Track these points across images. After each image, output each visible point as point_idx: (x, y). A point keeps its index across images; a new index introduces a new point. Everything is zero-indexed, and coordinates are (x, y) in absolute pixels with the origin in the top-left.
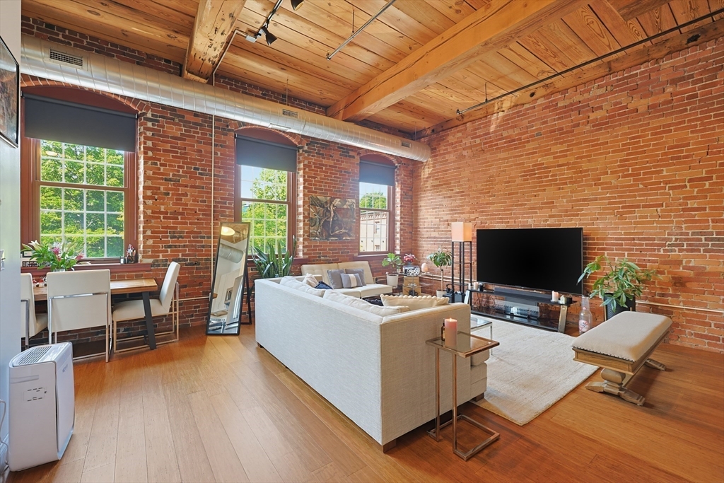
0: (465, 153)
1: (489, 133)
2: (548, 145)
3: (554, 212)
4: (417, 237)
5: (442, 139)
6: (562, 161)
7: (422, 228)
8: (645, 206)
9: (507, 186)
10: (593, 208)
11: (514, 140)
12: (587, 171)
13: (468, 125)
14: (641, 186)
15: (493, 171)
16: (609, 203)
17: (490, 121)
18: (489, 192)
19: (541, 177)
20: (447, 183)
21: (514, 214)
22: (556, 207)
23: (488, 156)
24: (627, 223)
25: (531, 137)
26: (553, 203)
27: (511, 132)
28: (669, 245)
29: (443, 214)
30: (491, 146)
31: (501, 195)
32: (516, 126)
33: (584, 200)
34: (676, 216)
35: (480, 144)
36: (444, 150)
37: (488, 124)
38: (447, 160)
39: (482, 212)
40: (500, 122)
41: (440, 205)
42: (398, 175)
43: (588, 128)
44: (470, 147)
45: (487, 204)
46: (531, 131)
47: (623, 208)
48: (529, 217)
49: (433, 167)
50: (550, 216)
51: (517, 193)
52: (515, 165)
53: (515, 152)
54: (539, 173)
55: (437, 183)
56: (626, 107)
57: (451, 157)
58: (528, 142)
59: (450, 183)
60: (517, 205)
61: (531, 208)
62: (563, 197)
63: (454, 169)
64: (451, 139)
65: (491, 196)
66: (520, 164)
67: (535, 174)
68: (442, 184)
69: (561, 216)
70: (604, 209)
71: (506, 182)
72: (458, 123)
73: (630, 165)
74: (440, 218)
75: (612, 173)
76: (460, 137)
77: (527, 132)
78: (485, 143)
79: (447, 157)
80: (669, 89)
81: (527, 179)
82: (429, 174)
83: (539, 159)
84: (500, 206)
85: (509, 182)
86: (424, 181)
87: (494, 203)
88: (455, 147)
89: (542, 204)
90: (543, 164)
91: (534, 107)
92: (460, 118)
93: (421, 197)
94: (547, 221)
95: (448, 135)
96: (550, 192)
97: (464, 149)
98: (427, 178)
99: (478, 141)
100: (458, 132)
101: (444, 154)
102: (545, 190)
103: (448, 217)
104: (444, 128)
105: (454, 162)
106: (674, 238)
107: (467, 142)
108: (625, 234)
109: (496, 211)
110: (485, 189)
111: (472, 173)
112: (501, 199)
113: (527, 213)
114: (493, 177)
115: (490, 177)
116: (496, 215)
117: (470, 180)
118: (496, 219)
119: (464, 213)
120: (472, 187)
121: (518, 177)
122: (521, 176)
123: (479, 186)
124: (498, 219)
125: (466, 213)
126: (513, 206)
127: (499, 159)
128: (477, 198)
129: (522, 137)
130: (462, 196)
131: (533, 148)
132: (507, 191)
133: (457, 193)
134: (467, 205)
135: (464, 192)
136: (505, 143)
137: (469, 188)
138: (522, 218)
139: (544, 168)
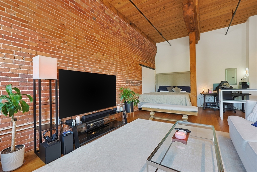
2: (98, 29)
3: (100, 66)
6: (103, 41)
8: (123, 70)
10: (113, 68)
11: (81, 11)
12: (111, 51)
14: (122, 63)
16: (117, 67)
18: (60, 38)
21: (81, 62)
22: (101, 64)
24: (120, 76)
25: (90, 16)
26: (100, 61)
28: (127, 84)
33: (111, 63)
34: (128, 75)
39: (54, 53)
43: (111, 31)
45: (58, 47)
46: (92, 14)
47: (120, 70)
48: (90, 67)
50: (100, 68)
51: (83, 48)
52: (81, 28)
53: (81, 19)
54: (94, 42)
56: (120, 32)
58: (88, 18)
60: (82, 56)
61: (91, 61)
62: (104, 60)
65: (62, 42)
66: (84, 30)
67: (92, 41)
69: (103, 69)
70: (116, 69)
71: (75, 37)
73: (120, 54)
75: (117, 55)
77: (90, 13)
80: (128, 35)
81: (88, 42)
83: (94, 34)
85: (77, 38)
87: (65, 49)
90: (96, 37)
94: (98, 70)
96: (99, 55)
106: (127, 81)
108: (120, 79)
109: (68, 56)
110: (57, 33)
111: (39, 8)
112: (70, 48)
113: (89, 64)
114: (64, 26)
115: (61, 25)
116: (68, 59)
117: (37, 15)
118: (67, 62)
119: (27, 47)
120: (39, 23)
121: (83, 37)
122: (85, 38)
123: (49, 27)
124: (70, 63)
125: (31, 48)
126: (80, 56)
127: (68, 15)
128: (47, 37)
129: (86, 13)
130: (22, 25)
131: (91, 25)
132: (76, 43)
133: (13, 17)
134: (31, 40)
135: (27, 22)
136: (75, 7)
137: (35, 21)
138: (87, 66)
139: (97, 40)
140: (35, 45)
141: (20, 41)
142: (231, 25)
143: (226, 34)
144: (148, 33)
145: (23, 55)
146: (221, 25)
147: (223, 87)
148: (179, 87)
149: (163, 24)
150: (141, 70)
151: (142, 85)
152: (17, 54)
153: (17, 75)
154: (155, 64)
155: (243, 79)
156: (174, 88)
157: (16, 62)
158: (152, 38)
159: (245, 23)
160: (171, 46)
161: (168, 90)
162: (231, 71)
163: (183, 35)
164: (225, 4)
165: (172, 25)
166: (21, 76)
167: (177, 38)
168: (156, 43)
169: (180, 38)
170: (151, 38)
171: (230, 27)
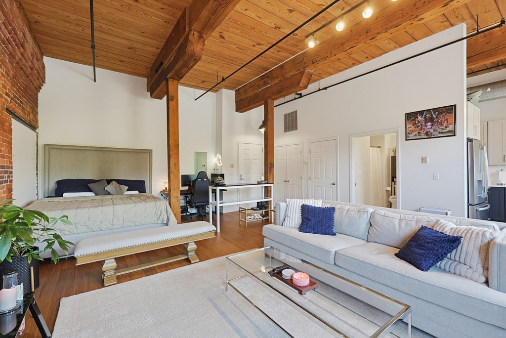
142: (211, 90)
143: (196, 100)
144: (42, 19)
146: (193, 84)
147: (217, 182)
148: (120, 182)
149: (104, 27)
150: (11, 130)
151: (11, 181)
154: (37, 113)
155: (216, 170)
156: (108, 184)
158: (43, 37)
159: (215, 93)
160: (95, 81)
161: (92, 191)
162: (200, 156)
163: (130, 70)
164: (218, 61)
165: (125, 42)
167: (113, 70)
168: (42, 55)
169: (119, 72)
170: (36, 34)
171: (208, 92)
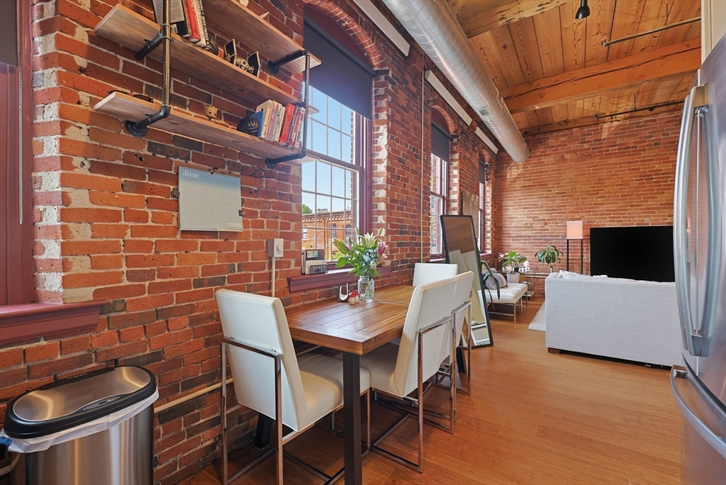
0: (568, 156)
1: (600, 140)
2: (666, 155)
4: (502, 237)
5: (540, 142)
7: (509, 227)
9: (620, 189)
11: (629, 148)
13: (574, 130)
15: (603, 174)
17: (601, 129)
18: (598, 194)
19: (659, 182)
20: (543, 185)
21: (629, 213)
23: (597, 160)
25: (647, 146)
27: (626, 140)
29: (539, 214)
30: (601, 151)
31: (613, 196)
32: (632, 135)
35: (589, 149)
36: (543, 152)
37: (600, 131)
38: (543, 162)
39: (590, 212)
40: (613, 131)
41: (534, 205)
42: (487, 174)
44: (575, 151)
45: (595, 204)
46: (649, 141)
48: (645, 217)
49: (523, 168)
51: (632, 195)
52: (629, 170)
53: (630, 159)
54: (656, 178)
55: (531, 183)
57: (551, 159)
58: (644, 150)
59: (548, 184)
60: (630, 206)
61: (648, 209)
63: (552, 171)
64: (551, 141)
65: (600, 197)
66: (634, 169)
67: (653, 179)
68: (536, 184)
71: (618, 185)
72: (561, 127)
74: (533, 218)
76: (565, 141)
77: (645, 142)
78: (593, 149)
79: (544, 159)
81: (644, 183)
82: (519, 175)
83: (657, 166)
84: (613, 207)
85: (621, 185)
86: (511, 182)
87: (604, 204)
88: (557, 150)
89: (661, 204)
90: (661, 170)
91: (655, 120)
92: (564, 123)
93: (507, 197)
95: (548, 138)
96: (669, 194)
97: (567, 153)
98: (516, 178)
99: (586, 146)
100: (563, 136)
101: (541, 156)
102: (663, 193)
103: (546, 217)
104: (541, 131)
105: (552, 164)
107: (573, 146)
109: (607, 211)
110: (593, 191)
111: (576, 175)
112: (612, 200)
113: (643, 213)
114: (602, 179)
115: (599, 180)
116: (607, 214)
117: (574, 182)
118: (606, 218)
119: (566, 213)
120: (575, 189)
121: (633, 180)
122: (637, 180)
123: (586, 188)
124: (609, 218)
125: (569, 212)
126: (627, 206)
127: (610, 164)
128: (582, 198)
129: (638, 146)
130: (563, 197)
131: (650, 156)
132: (619, 193)
133: (557, 193)
134: (569, 206)
135: (565, 193)
136: (618, 149)
137: (572, 189)
138: (638, 217)
139: (663, 174)
140: (572, 209)
141: (561, 210)
145: (563, 220)
152: (559, 220)
153: (559, 236)
157: (559, 226)
166: (562, 236)
